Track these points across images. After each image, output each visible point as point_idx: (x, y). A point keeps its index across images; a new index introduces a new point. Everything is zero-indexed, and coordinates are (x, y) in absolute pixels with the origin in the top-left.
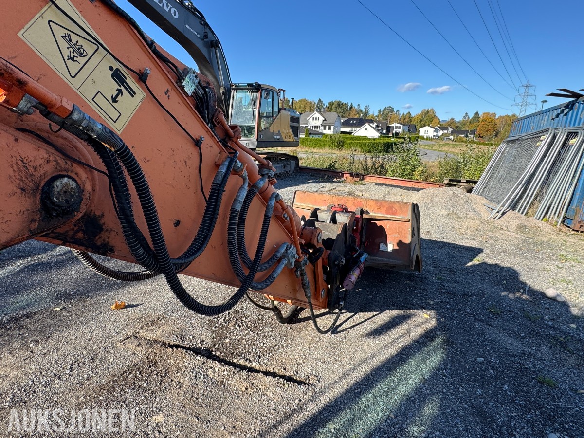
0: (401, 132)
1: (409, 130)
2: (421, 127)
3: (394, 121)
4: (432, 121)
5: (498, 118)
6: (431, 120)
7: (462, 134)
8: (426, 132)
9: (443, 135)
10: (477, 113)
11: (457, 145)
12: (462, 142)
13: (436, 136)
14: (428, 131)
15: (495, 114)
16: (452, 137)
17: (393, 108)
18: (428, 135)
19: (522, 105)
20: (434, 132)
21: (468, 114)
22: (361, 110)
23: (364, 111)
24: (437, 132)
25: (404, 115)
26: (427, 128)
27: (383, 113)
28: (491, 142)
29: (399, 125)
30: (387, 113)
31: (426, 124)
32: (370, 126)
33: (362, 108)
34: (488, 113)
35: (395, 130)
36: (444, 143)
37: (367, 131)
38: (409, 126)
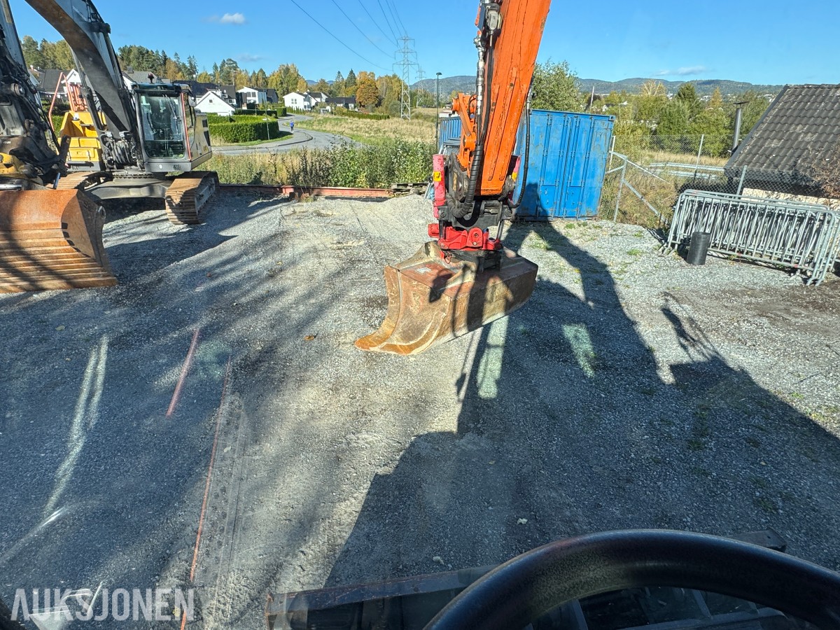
0: (257, 103)
1: (267, 98)
2: (284, 95)
3: (243, 84)
4: (297, 84)
5: (378, 80)
6: (295, 82)
7: (340, 103)
8: (294, 102)
9: (317, 104)
10: (352, 72)
11: (340, 120)
12: (343, 114)
13: (309, 106)
14: (296, 100)
15: (373, 75)
16: (328, 108)
17: (235, 63)
18: (297, 105)
19: (404, 64)
20: (305, 100)
21: (342, 74)
22: (184, 65)
23: (188, 65)
24: (309, 101)
25: (254, 73)
26: (293, 95)
27: (222, 70)
28: (377, 113)
29: (251, 91)
30: (228, 70)
31: (290, 88)
32: (215, 94)
33: (184, 60)
34: (366, 73)
35: (248, 98)
36: (322, 118)
37: (213, 104)
38: (267, 91)
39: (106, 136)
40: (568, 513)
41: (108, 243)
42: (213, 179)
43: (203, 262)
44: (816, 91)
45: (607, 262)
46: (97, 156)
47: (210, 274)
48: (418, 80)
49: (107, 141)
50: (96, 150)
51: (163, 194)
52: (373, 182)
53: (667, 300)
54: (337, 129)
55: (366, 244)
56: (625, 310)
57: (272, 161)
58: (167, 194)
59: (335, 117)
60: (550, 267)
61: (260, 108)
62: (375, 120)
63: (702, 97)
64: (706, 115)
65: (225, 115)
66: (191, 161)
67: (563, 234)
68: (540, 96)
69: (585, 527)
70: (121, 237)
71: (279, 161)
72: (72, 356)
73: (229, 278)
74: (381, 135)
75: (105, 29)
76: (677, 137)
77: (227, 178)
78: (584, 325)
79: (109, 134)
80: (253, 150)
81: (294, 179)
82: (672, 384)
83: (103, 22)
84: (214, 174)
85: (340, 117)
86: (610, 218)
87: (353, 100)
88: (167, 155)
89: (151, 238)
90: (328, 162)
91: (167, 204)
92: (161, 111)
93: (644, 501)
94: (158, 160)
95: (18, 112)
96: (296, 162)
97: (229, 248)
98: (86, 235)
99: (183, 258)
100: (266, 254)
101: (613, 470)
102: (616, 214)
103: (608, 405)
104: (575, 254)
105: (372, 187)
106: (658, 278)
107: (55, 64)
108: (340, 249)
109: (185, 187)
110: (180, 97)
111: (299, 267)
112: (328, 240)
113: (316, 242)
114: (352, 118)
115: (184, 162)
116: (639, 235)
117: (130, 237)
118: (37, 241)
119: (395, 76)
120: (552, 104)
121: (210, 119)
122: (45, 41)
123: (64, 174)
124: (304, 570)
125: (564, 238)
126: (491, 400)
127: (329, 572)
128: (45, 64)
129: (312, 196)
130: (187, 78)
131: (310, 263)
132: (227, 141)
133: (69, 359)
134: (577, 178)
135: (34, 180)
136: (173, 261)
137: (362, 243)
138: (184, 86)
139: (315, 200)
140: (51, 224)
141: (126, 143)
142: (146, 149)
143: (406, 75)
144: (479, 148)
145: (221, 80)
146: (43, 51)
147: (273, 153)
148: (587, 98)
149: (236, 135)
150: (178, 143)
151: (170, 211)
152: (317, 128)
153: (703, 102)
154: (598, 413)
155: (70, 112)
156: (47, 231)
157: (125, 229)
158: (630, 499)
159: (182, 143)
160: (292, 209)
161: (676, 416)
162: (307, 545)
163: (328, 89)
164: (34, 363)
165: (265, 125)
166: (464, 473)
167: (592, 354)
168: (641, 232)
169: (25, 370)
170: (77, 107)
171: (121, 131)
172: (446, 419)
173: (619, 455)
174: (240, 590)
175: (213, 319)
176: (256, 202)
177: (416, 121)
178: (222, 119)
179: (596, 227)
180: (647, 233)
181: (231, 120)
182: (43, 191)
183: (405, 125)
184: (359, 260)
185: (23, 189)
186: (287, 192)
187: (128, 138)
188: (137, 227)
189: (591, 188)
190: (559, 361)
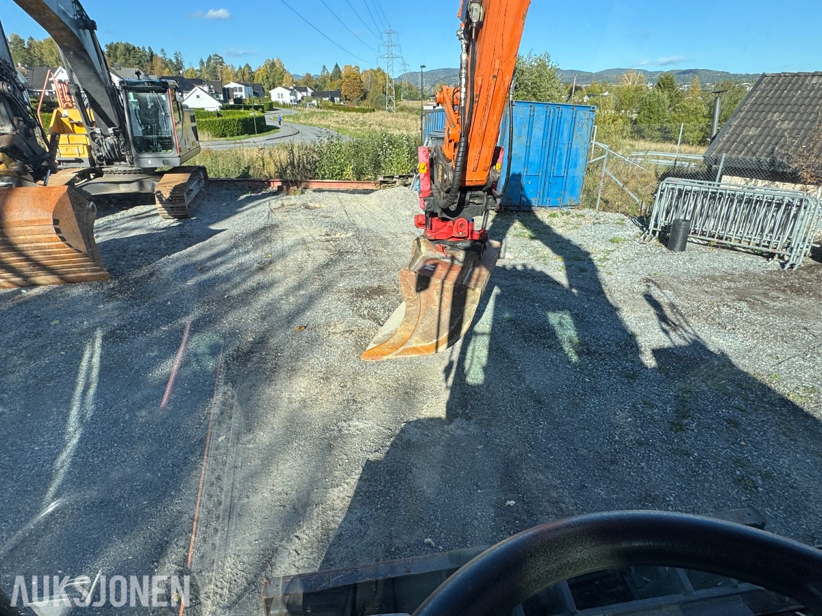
0: (244, 97)
1: (254, 92)
2: (270, 89)
3: (229, 79)
4: (282, 79)
5: (363, 73)
6: (281, 76)
7: (326, 97)
8: (280, 96)
9: (302, 98)
10: (337, 66)
11: (326, 114)
12: (329, 107)
13: (295, 101)
14: (282, 94)
15: (358, 69)
16: (314, 102)
17: (221, 58)
18: (283, 99)
19: (388, 58)
20: (291, 95)
21: (327, 68)
22: (170, 60)
23: (174, 61)
25: (240, 68)
26: (279, 90)
27: (208, 66)
28: (362, 106)
29: (238, 86)
30: (215, 65)
31: (276, 82)
32: (202, 90)
33: (171, 56)
34: (351, 66)
35: (235, 93)
36: (308, 112)
37: (200, 100)
38: (254, 86)
39: (95, 133)
40: (555, 495)
41: (100, 238)
42: (202, 174)
43: (194, 256)
44: (792, 79)
45: (590, 250)
46: (86, 153)
47: (201, 267)
48: (402, 73)
49: (96, 138)
50: (85, 147)
51: (153, 190)
52: (359, 174)
53: (649, 286)
54: (323, 122)
55: (353, 236)
56: (608, 296)
57: (260, 155)
58: (156, 190)
59: (321, 111)
60: (535, 256)
61: (247, 103)
62: (360, 114)
63: (681, 86)
64: (686, 105)
65: (212, 110)
66: (179, 156)
67: (547, 223)
68: (523, 87)
69: (571, 508)
70: (112, 232)
71: (266, 155)
72: (66, 350)
73: (220, 271)
74: (367, 128)
75: (91, 26)
76: (657, 126)
77: (216, 173)
78: (568, 312)
79: (98, 130)
80: (241, 144)
81: (281, 174)
82: (655, 368)
83: (89, 19)
84: (203, 169)
85: (326, 111)
86: (592, 206)
87: (338, 93)
88: (156, 151)
89: (142, 233)
90: (315, 155)
91: (156, 199)
92: (149, 107)
93: (629, 482)
94: (146, 155)
95: (6, 109)
96: (284, 156)
97: (219, 242)
98: (77, 230)
99: (174, 252)
100: (256, 247)
101: (599, 453)
102: (598, 202)
103: (592, 388)
104: (559, 242)
105: (359, 179)
106: (640, 265)
107: (43, 62)
108: (329, 241)
109: (174, 182)
110: (167, 93)
111: (288, 259)
112: (315, 232)
113: (305, 235)
114: (338, 111)
115: (173, 157)
116: (621, 223)
117: (121, 232)
118: (30, 237)
119: (379, 70)
120: (534, 95)
121: (197, 115)
122: (31, 39)
123: (54, 171)
124: (298, 554)
125: (548, 227)
126: (479, 386)
127: (323, 556)
128: (33, 61)
129: (300, 189)
130: (174, 74)
131: (300, 255)
132: (216, 136)
133: (64, 353)
134: (559, 168)
135: (24, 176)
136: (163, 255)
137: (350, 234)
138: (171, 82)
139: (303, 193)
140: (43, 220)
141: (115, 139)
142: (135, 145)
143: (391, 68)
144: (463, 139)
145: (208, 76)
146: (29, 49)
147: (260, 147)
148: (569, 89)
149: (224, 130)
150: (166, 138)
151: (160, 205)
152: (304, 122)
153: (682, 91)
154: (583, 397)
155: (59, 109)
156: (39, 227)
157: (116, 224)
158: (615, 480)
159: (170, 138)
160: (280, 202)
161: (658, 399)
162: (302, 530)
163: (314, 83)
164: (30, 358)
165: (252, 119)
166: (453, 458)
167: (576, 340)
168: (623, 220)
169: (20, 365)
170: (65, 105)
171: (110, 127)
172: (435, 405)
173: (604, 438)
174: (237, 574)
175: (204, 311)
176: (245, 196)
177: (401, 113)
178: (209, 114)
179: (578, 216)
180: (628, 221)
181: (219, 115)
182: (34, 188)
183: (390, 118)
184: (347, 252)
185: (14, 186)
186: (275, 185)
187: (116, 134)
188: (128, 222)
189: (573, 177)
190: (545, 347)
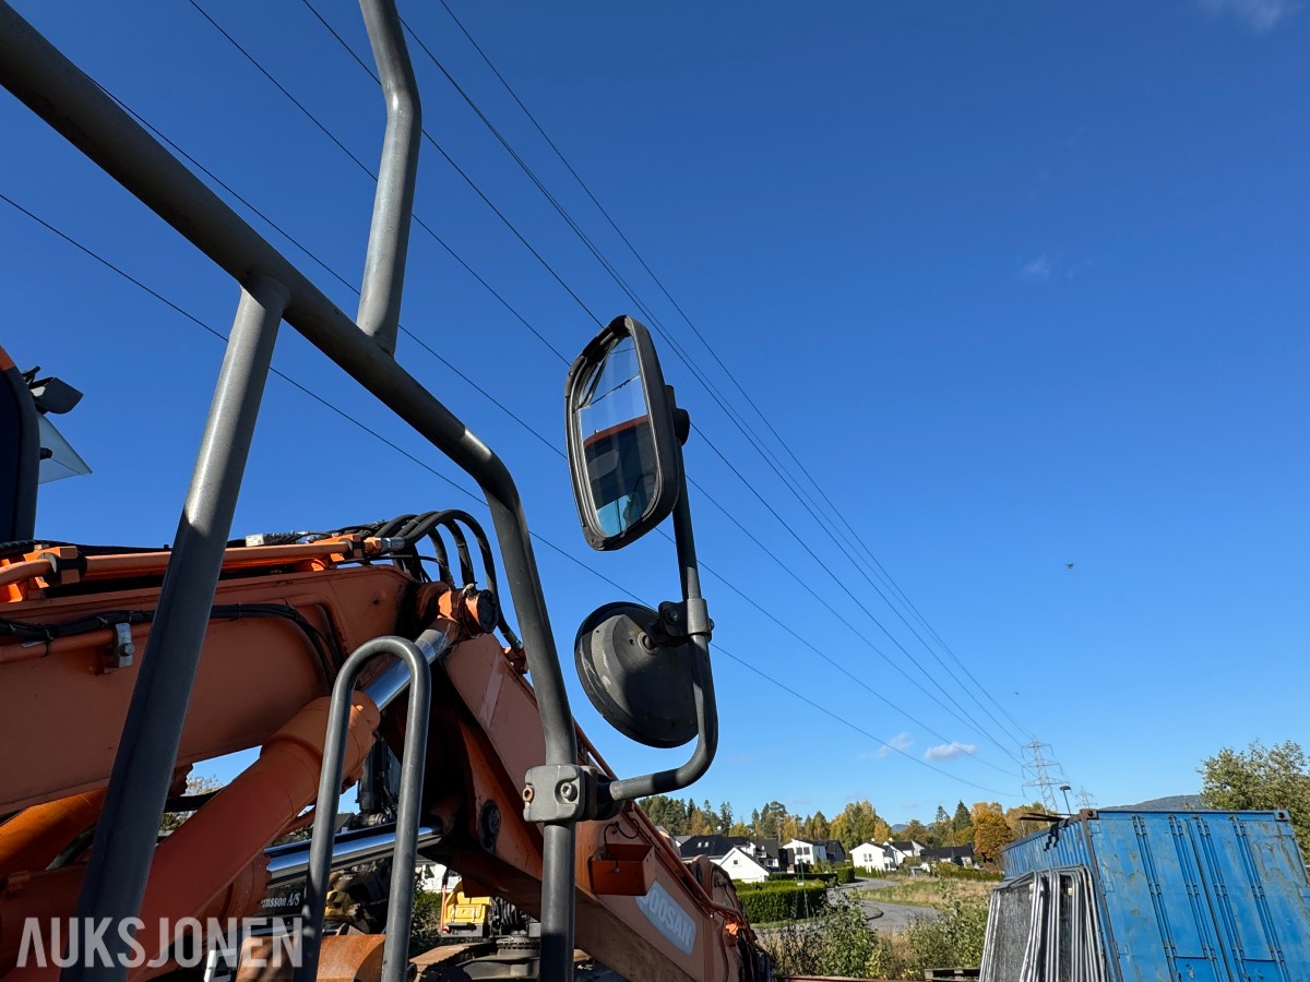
0: (812, 863)
1: (827, 854)
2: (853, 847)
3: (791, 836)
4: (873, 831)
5: (1008, 815)
6: (870, 827)
7: (946, 857)
8: (868, 858)
9: (904, 860)
10: (961, 806)
11: (945, 885)
12: (952, 874)
13: (893, 865)
14: (870, 855)
15: (998, 807)
16: (925, 866)
17: (782, 806)
18: (873, 864)
19: (1042, 785)
20: (885, 855)
21: (944, 808)
22: (714, 815)
23: (720, 816)
24: (892, 856)
25: (809, 819)
26: (866, 848)
27: (764, 819)
29: (803, 845)
30: (772, 817)
31: (863, 837)
33: (716, 809)
34: (985, 805)
35: (797, 857)
36: (911, 884)
38: (828, 845)
54: (935, 899)
59: (936, 880)
61: (813, 871)
85: (945, 880)
87: (968, 850)
114: (965, 880)
145: (760, 832)
152: (898, 898)
163: (926, 835)
178: (745, 887)
181: (759, 887)
